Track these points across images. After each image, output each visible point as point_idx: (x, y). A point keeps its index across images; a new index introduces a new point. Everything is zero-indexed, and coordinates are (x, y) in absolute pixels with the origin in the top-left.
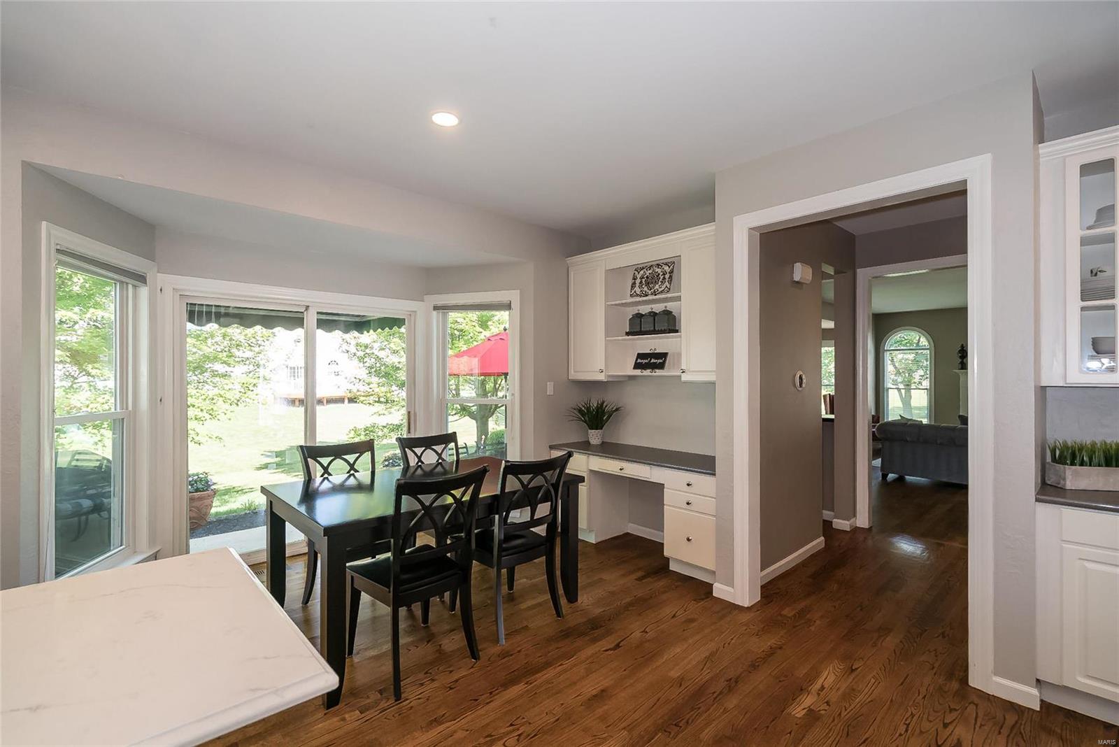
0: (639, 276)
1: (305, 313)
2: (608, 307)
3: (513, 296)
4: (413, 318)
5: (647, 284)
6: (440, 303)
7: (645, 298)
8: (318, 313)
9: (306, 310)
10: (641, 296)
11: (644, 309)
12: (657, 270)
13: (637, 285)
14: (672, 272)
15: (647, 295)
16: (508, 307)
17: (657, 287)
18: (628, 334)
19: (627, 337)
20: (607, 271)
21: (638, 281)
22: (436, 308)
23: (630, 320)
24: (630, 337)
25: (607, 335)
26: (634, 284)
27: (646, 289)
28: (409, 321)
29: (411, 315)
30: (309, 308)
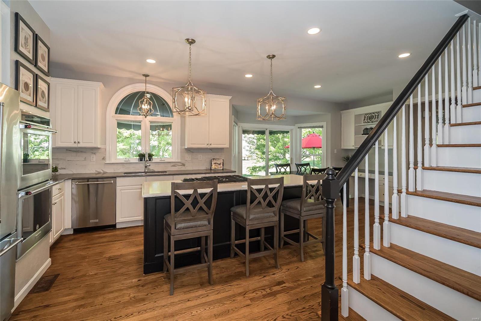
0: (366, 117)
2: (355, 126)
3: (324, 124)
4: (292, 131)
5: (369, 119)
6: (299, 126)
7: (369, 124)
8: (269, 130)
10: (367, 123)
11: (369, 127)
12: (373, 115)
13: (366, 119)
14: (378, 115)
15: (369, 123)
16: (322, 127)
17: (373, 120)
18: (362, 134)
19: (362, 135)
20: (355, 115)
21: (366, 118)
22: (298, 128)
23: (363, 130)
24: (363, 135)
25: (355, 135)
26: (365, 119)
27: (369, 120)
28: (291, 132)
29: (292, 130)
30: (267, 129)
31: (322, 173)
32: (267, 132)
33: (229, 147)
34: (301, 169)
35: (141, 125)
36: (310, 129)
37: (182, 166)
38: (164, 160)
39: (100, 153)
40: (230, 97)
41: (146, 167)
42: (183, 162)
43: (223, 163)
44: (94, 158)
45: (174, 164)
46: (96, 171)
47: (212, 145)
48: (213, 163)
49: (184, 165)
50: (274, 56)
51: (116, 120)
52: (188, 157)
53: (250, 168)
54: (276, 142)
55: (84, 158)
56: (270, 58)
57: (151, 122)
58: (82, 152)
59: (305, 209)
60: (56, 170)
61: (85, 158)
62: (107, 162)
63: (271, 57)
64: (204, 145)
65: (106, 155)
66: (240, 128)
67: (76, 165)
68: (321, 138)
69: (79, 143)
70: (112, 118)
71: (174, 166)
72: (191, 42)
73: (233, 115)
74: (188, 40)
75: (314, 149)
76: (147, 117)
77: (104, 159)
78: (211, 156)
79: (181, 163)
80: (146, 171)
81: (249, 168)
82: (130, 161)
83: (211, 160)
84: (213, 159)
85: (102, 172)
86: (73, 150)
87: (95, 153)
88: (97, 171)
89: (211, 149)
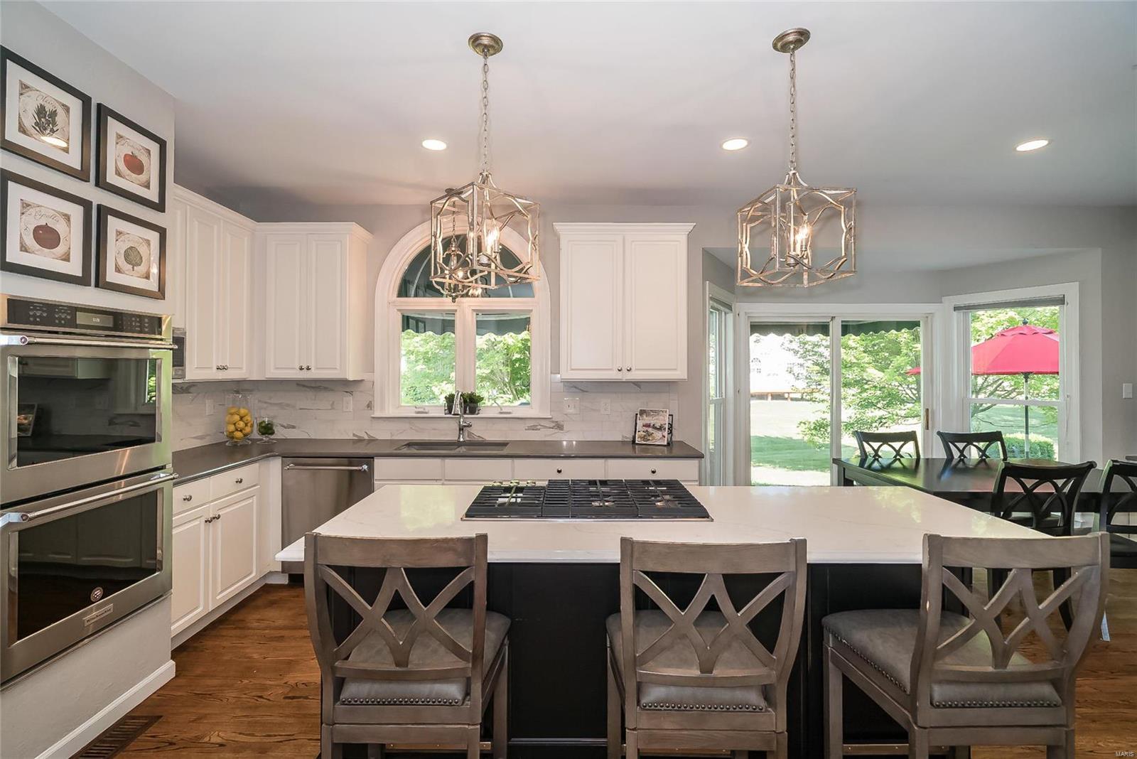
1: (831, 323)
3: (1071, 291)
4: (930, 320)
6: (961, 304)
8: (842, 321)
9: (832, 320)
16: (1061, 301)
22: (956, 309)
28: (926, 323)
29: (928, 316)
30: (833, 318)
31: (1055, 485)
32: (835, 328)
33: (686, 377)
34: (961, 452)
35: (454, 321)
36: (1012, 313)
37: (556, 431)
38: (510, 413)
39: (361, 392)
40: (689, 226)
41: (461, 429)
42: (557, 417)
43: (671, 425)
44: (350, 403)
45: (532, 423)
46: (354, 435)
47: (633, 372)
48: (640, 423)
49: (559, 427)
50: (803, 36)
51: (398, 310)
52: (571, 405)
53: (807, 426)
54: (887, 354)
55: (331, 402)
56: (784, 48)
57: (477, 312)
58: (326, 389)
59: (939, 692)
60: (270, 432)
61: (333, 403)
62: (377, 414)
63: (791, 42)
64: (610, 372)
65: (374, 396)
66: (743, 318)
67: (316, 419)
68: (1058, 341)
69: (308, 369)
70: (389, 305)
71: (533, 428)
72: (487, 45)
73: (704, 279)
74: (475, 40)
75: (1026, 379)
76: (457, 300)
77: (370, 406)
78: (635, 404)
79: (553, 422)
80: (462, 440)
81: (805, 424)
82: (426, 413)
83: (637, 414)
84: (642, 412)
85: (366, 437)
86: (309, 385)
87: (351, 393)
88: (356, 436)
89: (637, 384)
